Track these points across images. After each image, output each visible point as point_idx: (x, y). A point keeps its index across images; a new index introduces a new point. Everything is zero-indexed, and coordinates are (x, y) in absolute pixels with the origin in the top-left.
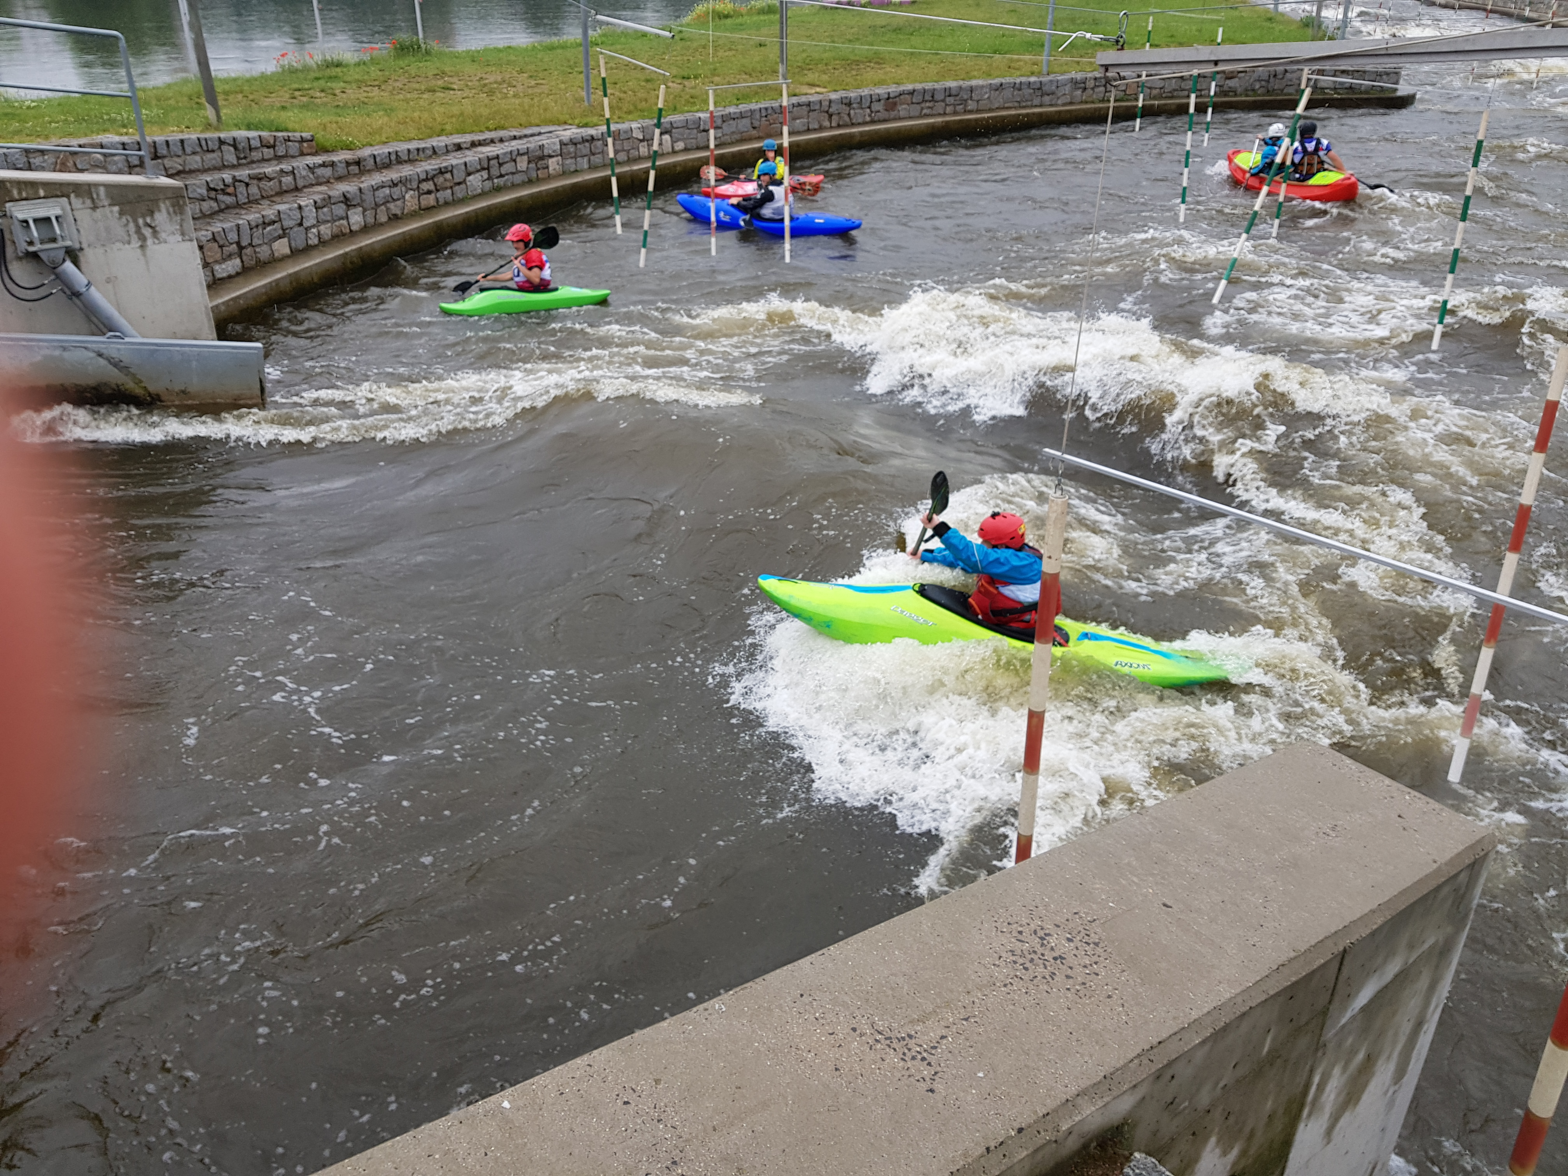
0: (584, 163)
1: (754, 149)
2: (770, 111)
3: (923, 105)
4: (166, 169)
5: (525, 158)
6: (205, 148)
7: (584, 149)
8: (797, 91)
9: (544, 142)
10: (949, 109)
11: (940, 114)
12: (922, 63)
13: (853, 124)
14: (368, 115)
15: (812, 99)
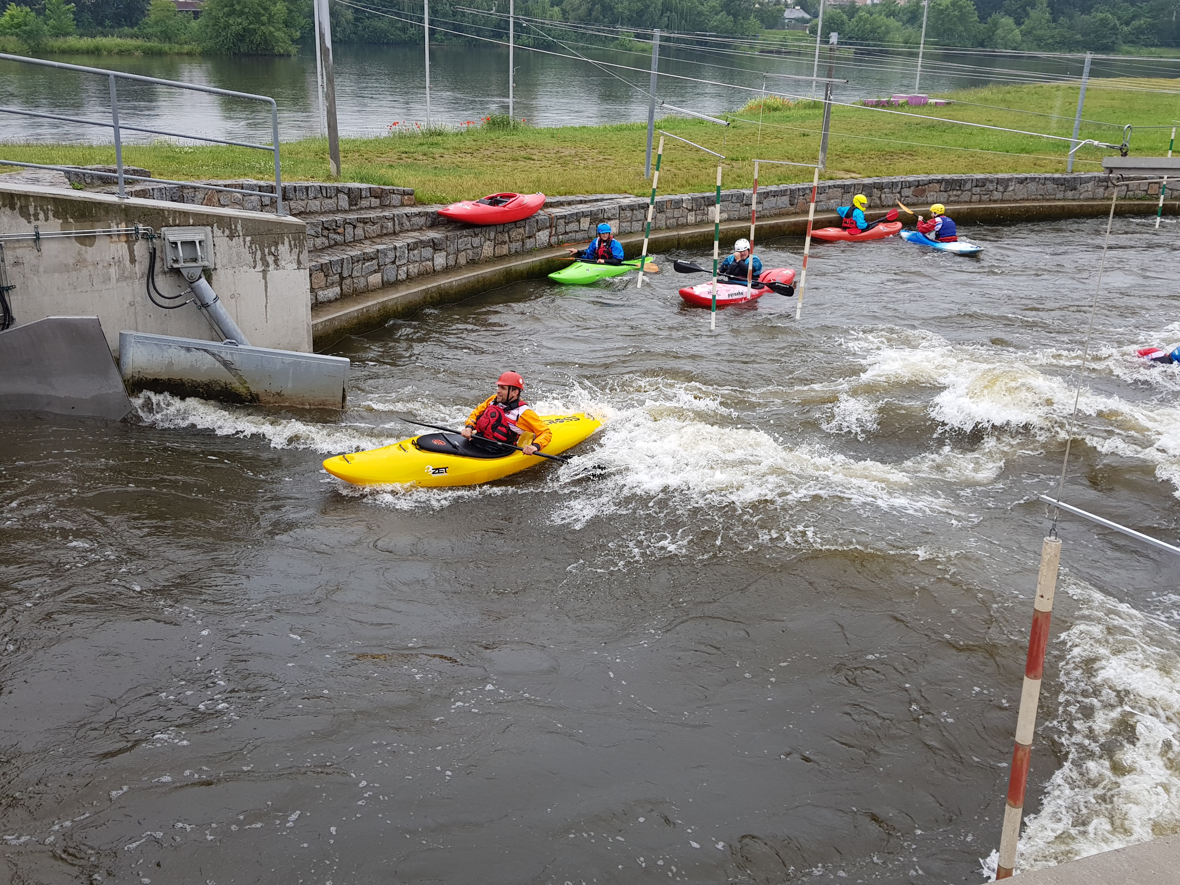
0: (637, 226)
1: (790, 222)
2: (808, 191)
3: (951, 193)
4: (290, 210)
5: (588, 219)
6: (325, 195)
7: (639, 214)
8: (834, 176)
9: (606, 207)
10: (975, 198)
11: (966, 202)
12: (952, 157)
13: (883, 206)
14: (461, 177)
15: (848, 182)
